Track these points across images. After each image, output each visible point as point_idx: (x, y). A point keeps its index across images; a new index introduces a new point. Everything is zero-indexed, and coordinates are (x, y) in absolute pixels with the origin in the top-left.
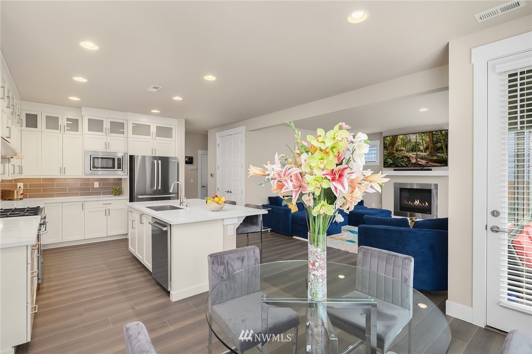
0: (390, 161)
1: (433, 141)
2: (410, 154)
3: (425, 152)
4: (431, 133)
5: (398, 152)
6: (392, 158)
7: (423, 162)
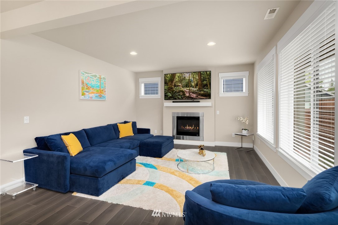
0: (170, 95)
1: (201, 79)
2: (185, 89)
3: (196, 88)
4: (200, 73)
5: (176, 87)
6: (171, 92)
7: (194, 96)
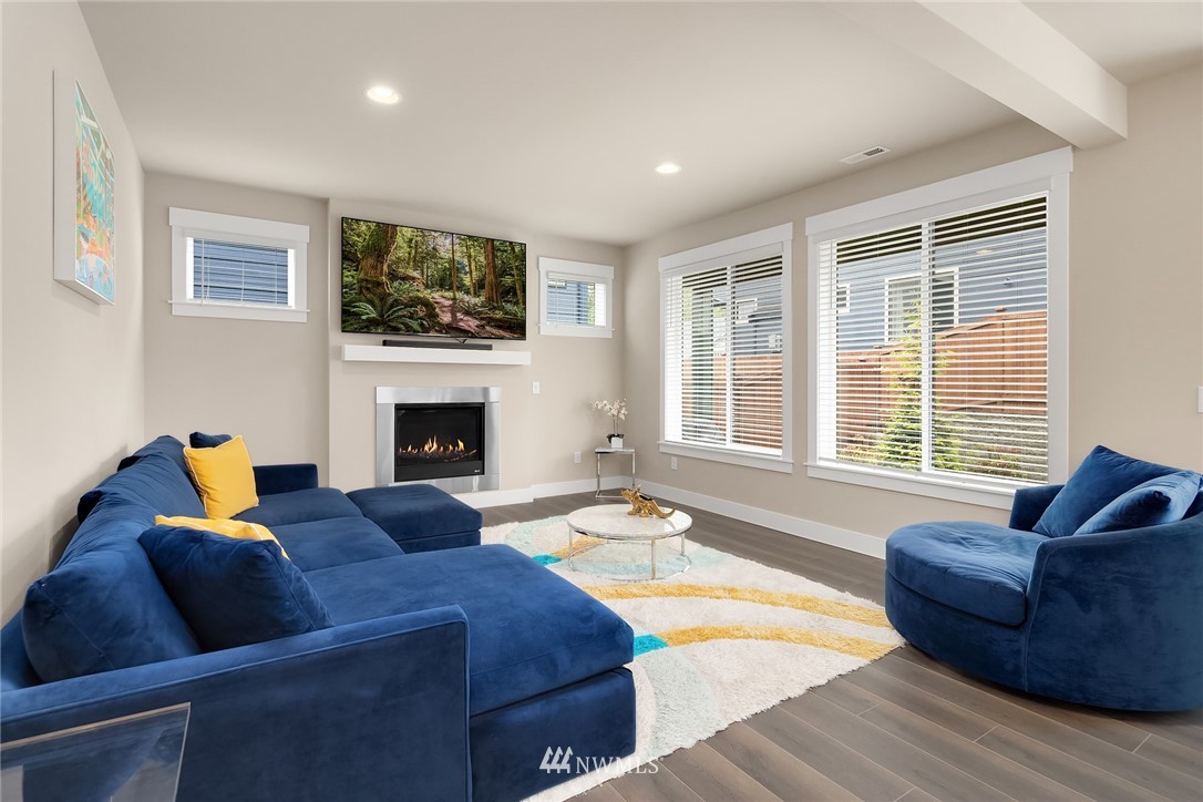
0: (369, 311)
1: (495, 267)
2: (436, 295)
3: (477, 295)
4: (491, 245)
5: (396, 284)
6: (377, 301)
7: (471, 324)
